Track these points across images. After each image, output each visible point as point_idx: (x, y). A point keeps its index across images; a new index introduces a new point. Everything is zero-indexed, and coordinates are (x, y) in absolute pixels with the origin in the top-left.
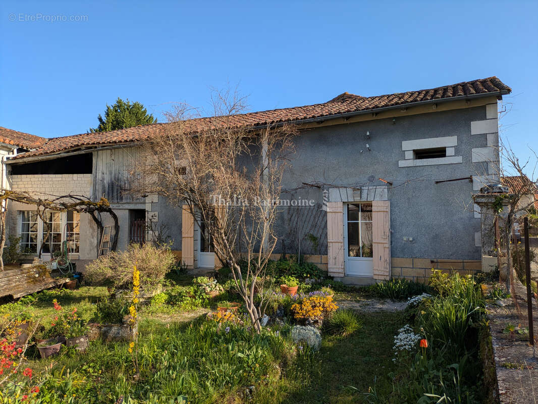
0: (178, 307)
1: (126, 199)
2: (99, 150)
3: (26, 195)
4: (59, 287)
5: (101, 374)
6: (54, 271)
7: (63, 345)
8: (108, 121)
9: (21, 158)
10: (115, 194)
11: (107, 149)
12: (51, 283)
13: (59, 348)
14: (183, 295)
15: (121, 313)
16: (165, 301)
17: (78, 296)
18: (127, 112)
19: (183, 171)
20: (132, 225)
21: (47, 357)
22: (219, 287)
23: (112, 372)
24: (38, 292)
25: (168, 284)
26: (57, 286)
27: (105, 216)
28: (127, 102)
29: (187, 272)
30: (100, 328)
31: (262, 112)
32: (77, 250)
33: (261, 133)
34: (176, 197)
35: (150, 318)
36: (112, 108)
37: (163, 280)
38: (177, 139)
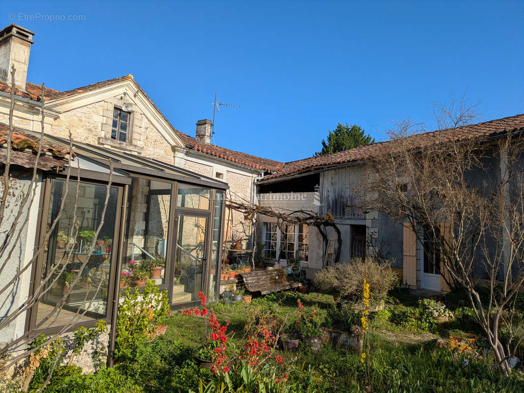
0: (403, 326)
1: (348, 215)
2: (325, 170)
3: (270, 210)
4: (293, 289)
5: (335, 377)
6: (289, 275)
7: (301, 342)
8: (330, 145)
9: (266, 180)
10: (338, 210)
11: (332, 169)
12: (287, 285)
13: (297, 344)
14: (407, 315)
15: (349, 322)
16: (389, 318)
17: (308, 300)
18: (346, 135)
19: (404, 188)
20: (353, 239)
21: (289, 350)
22: (449, 314)
23: (345, 377)
24: (278, 292)
25: (391, 301)
26: (292, 288)
27: (330, 230)
28: (347, 126)
29: (409, 292)
30: (330, 333)
31: (498, 120)
32: (306, 259)
33: (499, 143)
34: (398, 215)
35: (376, 333)
36: (333, 133)
37: (386, 296)
38: (399, 156)
